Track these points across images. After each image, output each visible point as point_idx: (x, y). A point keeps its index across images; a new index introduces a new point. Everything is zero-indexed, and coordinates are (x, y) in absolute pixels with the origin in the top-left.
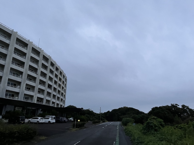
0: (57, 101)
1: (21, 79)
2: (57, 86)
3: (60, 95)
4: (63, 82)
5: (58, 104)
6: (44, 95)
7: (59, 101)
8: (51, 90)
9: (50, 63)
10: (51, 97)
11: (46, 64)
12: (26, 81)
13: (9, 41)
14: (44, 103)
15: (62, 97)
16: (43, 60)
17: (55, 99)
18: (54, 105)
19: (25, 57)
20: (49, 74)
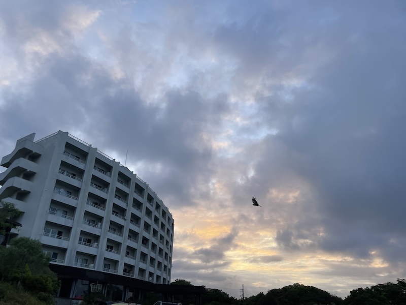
0: (158, 271)
1: (100, 230)
2: (157, 239)
3: (162, 257)
4: (168, 231)
5: (158, 277)
6: (135, 259)
7: (161, 271)
8: (148, 248)
9: (146, 196)
10: (146, 264)
11: (139, 199)
12: (108, 233)
13: (84, 165)
14: (136, 275)
15: (165, 263)
16: (135, 192)
17: (154, 267)
18: (153, 279)
19: (108, 190)
20: (144, 218)
